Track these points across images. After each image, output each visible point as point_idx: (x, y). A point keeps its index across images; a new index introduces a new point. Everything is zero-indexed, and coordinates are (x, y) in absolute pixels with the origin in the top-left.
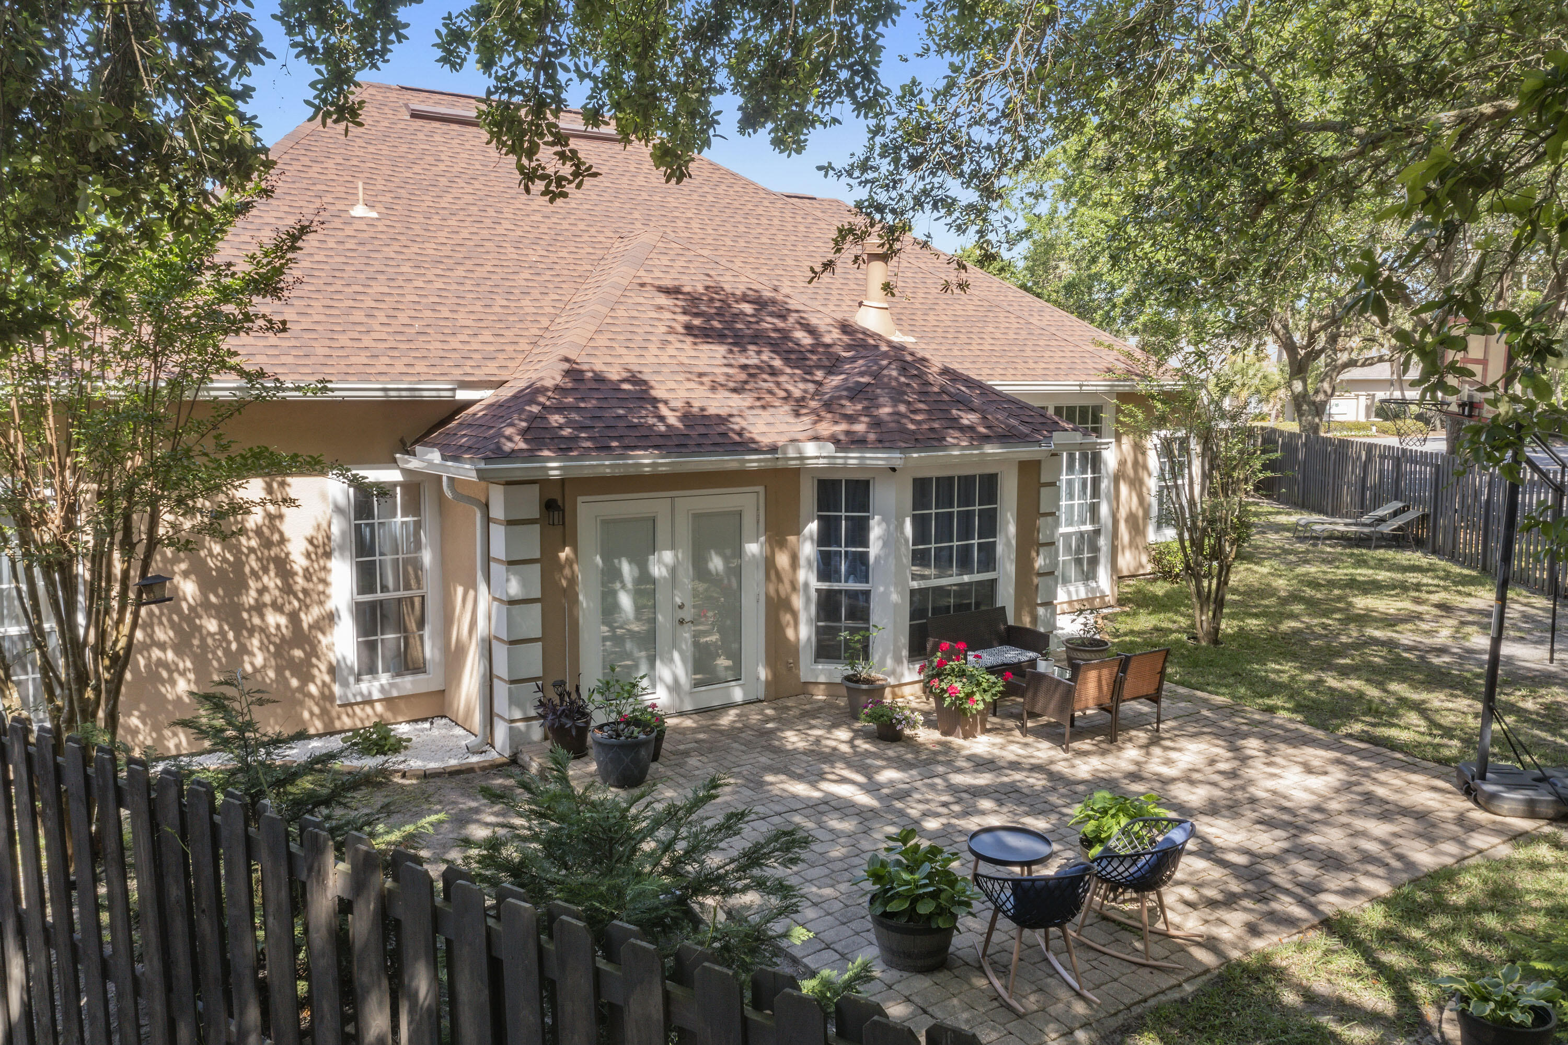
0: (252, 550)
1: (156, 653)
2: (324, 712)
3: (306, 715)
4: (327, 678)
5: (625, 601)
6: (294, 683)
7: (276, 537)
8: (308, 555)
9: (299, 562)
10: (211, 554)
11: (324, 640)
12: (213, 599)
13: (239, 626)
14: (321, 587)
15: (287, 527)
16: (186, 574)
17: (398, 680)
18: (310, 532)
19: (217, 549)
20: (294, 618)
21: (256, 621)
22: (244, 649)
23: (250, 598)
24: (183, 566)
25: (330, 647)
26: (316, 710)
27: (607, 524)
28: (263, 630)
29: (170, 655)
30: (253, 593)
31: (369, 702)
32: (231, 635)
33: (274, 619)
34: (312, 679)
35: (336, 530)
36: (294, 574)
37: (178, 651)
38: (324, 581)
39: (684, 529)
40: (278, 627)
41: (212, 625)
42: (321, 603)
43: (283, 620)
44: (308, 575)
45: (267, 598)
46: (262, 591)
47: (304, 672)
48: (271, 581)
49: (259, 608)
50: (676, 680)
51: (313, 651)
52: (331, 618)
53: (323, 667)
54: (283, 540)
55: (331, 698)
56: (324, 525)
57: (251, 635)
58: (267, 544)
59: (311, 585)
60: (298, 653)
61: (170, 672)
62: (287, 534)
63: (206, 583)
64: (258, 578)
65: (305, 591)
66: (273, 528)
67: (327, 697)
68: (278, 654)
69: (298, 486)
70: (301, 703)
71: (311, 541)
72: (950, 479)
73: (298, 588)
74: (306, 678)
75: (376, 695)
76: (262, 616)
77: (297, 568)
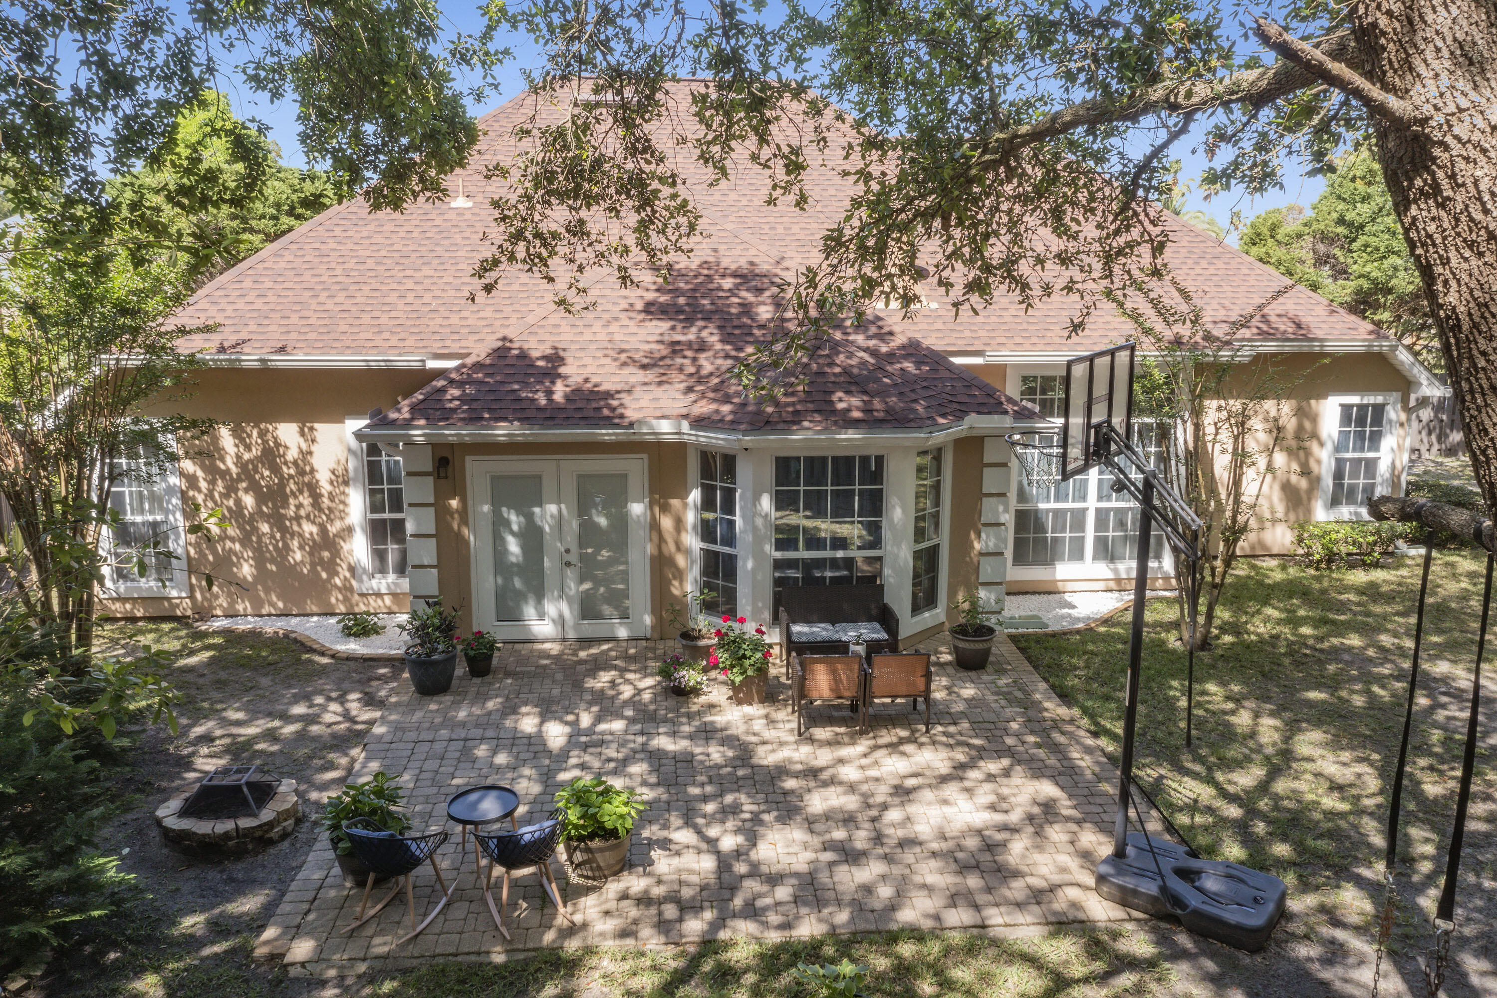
0: (291, 476)
1: (229, 544)
2: (346, 600)
3: (333, 600)
4: (348, 575)
5: (513, 546)
6: (324, 575)
7: (308, 468)
8: (331, 483)
9: (325, 487)
10: (263, 478)
11: (346, 547)
12: (265, 509)
13: (284, 530)
14: (341, 507)
15: (316, 461)
16: (246, 491)
17: (400, 581)
18: (333, 465)
19: (267, 473)
20: (323, 530)
21: (296, 528)
22: (287, 548)
23: (291, 512)
24: (244, 485)
25: (350, 552)
26: (340, 597)
27: (496, 480)
28: (301, 535)
29: (237, 547)
30: (293, 508)
31: (379, 595)
32: (278, 536)
33: (309, 528)
34: (337, 574)
35: (351, 466)
36: (321, 495)
37: (243, 545)
38: (343, 502)
39: (570, 488)
40: (311, 534)
41: (265, 528)
42: (342, 519)
43: (315, 529)
44: (331, 497)
45: (302, 513)
46: (299, 506)
47: (331, 568)
48: (305, 500)
49: (298, 518)
50: (561, 616)
51: (336, 553)
52: (350, 530)
53: (345, 566)
54: (313, 471)
55: (351, 589)
56: (343, 461)
57: (292, 538)
58: (302, 473)
59: (333, 505)
60: (326, 554)
61: (238, 558)
62: (316, 467)
63: (261, 499)
64: (296, 497)
65: (329, 509)
66: (304, 460)
67: (347, 589)
68: (311, 554)
69: (323, 430)
70: (329, 592)
71: (333, 472)
72: (824, 459)
73: (324, 506)
74: (333, 573)
75: (384, 590)
76: (300, 525)
77: (324, 492)
